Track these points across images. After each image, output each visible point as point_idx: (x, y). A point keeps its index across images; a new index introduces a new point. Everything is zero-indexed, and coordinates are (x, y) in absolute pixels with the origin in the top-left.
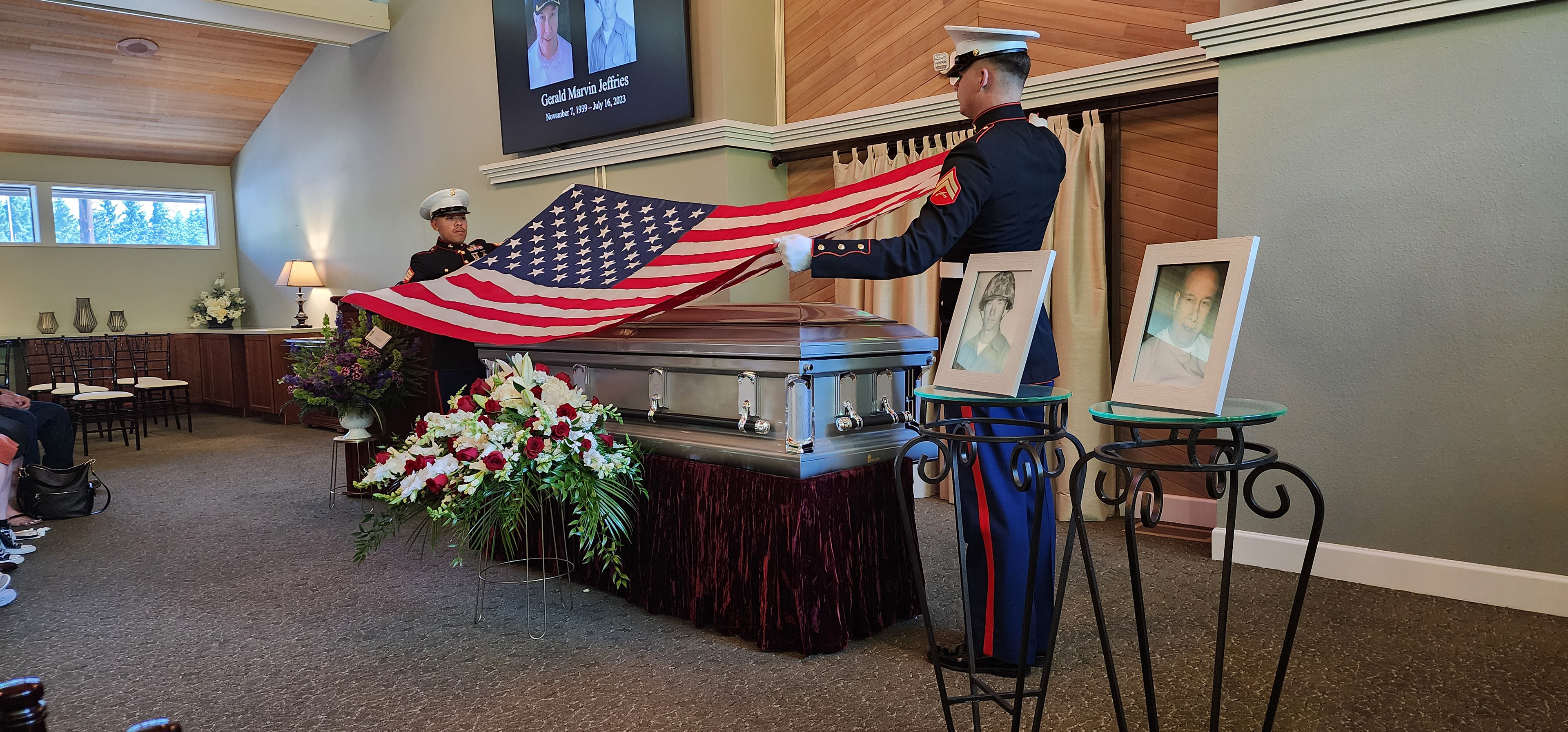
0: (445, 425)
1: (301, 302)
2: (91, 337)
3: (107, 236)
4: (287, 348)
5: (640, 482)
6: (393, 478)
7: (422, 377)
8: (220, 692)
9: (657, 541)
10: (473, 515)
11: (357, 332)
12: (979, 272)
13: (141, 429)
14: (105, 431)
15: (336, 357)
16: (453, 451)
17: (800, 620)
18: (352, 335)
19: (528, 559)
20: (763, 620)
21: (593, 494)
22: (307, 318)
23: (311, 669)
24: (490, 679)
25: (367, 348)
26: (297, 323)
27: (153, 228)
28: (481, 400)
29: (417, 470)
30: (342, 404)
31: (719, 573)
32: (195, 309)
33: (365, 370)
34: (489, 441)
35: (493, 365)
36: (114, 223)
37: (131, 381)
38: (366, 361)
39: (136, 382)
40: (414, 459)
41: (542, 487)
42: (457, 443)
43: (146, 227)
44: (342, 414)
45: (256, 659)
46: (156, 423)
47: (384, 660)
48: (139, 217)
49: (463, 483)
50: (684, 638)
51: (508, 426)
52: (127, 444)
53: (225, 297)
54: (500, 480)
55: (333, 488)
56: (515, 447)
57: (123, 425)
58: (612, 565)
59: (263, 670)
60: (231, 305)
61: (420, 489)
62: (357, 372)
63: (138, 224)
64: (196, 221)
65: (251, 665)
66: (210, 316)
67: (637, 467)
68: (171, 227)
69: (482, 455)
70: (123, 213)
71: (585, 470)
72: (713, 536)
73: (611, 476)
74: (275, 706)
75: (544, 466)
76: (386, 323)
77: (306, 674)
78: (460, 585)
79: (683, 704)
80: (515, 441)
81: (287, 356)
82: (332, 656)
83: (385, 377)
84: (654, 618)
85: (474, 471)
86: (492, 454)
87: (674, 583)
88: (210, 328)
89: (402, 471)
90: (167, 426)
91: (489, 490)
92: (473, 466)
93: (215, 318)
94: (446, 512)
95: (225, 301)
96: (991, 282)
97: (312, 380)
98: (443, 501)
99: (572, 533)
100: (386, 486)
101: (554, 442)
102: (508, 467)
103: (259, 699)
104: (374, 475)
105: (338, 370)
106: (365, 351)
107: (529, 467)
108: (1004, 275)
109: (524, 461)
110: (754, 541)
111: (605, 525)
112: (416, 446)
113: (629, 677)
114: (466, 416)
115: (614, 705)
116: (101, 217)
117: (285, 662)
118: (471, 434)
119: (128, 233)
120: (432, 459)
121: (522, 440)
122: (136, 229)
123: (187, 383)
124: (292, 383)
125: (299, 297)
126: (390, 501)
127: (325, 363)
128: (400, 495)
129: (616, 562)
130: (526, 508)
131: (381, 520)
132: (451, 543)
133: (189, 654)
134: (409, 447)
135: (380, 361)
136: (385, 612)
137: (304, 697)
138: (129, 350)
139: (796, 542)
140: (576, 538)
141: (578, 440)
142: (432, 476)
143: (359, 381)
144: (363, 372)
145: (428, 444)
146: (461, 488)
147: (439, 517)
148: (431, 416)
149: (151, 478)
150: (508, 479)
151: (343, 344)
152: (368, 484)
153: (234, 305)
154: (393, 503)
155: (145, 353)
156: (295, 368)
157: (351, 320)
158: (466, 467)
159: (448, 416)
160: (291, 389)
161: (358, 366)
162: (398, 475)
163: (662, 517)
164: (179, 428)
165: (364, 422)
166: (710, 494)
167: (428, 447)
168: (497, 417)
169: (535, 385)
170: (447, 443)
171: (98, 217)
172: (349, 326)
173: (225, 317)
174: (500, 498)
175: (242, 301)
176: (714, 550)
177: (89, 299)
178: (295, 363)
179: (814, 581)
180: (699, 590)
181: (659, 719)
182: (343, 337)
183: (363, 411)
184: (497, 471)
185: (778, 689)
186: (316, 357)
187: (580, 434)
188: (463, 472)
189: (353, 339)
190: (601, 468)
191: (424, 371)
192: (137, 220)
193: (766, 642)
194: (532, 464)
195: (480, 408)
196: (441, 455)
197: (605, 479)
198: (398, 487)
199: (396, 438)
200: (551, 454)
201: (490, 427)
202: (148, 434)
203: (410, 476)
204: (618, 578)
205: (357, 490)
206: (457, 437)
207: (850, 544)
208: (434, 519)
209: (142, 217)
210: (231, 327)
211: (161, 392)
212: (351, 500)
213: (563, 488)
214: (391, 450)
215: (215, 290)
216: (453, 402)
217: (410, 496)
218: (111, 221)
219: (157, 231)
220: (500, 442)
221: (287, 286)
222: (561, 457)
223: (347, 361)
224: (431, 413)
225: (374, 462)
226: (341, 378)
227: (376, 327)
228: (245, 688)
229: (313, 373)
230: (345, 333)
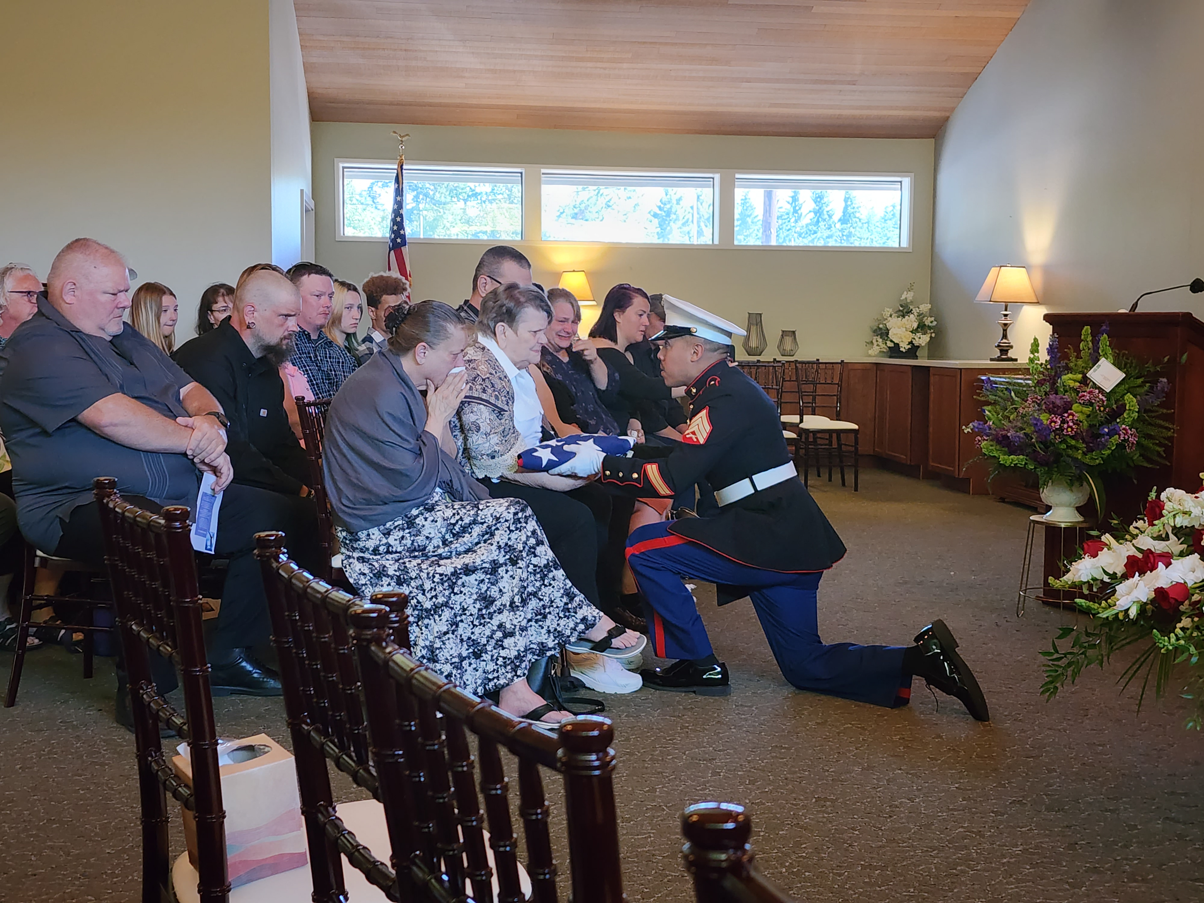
0: (1192, 510)
1: (1005, 325)
2: (759, 362)
3: (791, 237)
4: (979, 386)
6: (1106, 579)
8: (857, 832)
11: (1076, 365)
15: (1042, 400)
18: (1068, 369)
22: (1011, 347)
23: (973, 832)
25: (1088, 390)
26: (997, 353)
27: (842, 230)
29: (1142, 573)
30: (1046, 468)
32: (875, 331)
33: (1081, 422)
36: (800, 224)
37: (796, 419)
38: (1084, 409)
39: (802, 421)
40: (1140, 556)
43: (833, 229)
44: (1045, 484)
45: (903, 800)
48: (826, 216)
53: (912, 316)
55: (1023, 588)
59: (911, 817)
60: (918, 327)
61: (1145, 601)
62: (1071, 424)
63: (825, 225)
64: (890, 220)
65: (897, 807)
66: (891, 341)
68: (861, 228)
70: (810, 212)
74: (921, 870)
76: (1118, 354)
81: (978, 394)
82: (1001, 822)
83: (1110, 435)
88: (891, 357)
89: (1120, 570)
90: (830, 479)
93: (898, 345)
94: (1182, 642)
95: (912, 321)
97: (1008, 431)
98: (1179, 625)
100: (1095, 590)
104: (1080, 571)
105: (1045, 418)
106: (1085, 394)
112: (1144, 537)
116: (786, 217)
117: (940, 814)
119: (814, 235)
120: (1167, 559)
122: (823, 231)
123: (856, 427)
124: (981, 432)
125: (1003, 318)
126: (1099, 613)
127: (1029, 408)
128: (1115, 605)
131: (1084, 639)
132: (1187, 692)
134: (1135, 537)
135: (1105, 410)
137: (959, 868)
138: (797, 380)
142: (1164, 583)
143: (1072, 437)
144: (1078, 425)
145: (1164, 536)
147: (1171, 648)
148: (1172, 494)
151: (1054, 383)
152: (1069, 583)
153: (922, 328)
154: (1104, 615)
155: (814, 384)
156: (987, 412)
157: (1069, 349)
159: (1197, 495)
160: (979, 441)
161: (1073, 415)
162: (1113, 576)
164: (844, 484)
165: (1075, 498)
167: (1163, 540)
170: (1193, 538)
171: (783, 217)
172: (1066, 357)
173: (909, 343)
175: (932, 322)
177: (761, 315)
178: (988, 405)
182: (1056, 372)
183: (1075, 481)
186: (1016, 399)
189: (1070, 375)
192: (824, 220)
196: (1182, 554)
198: (1114, 595)
199: (1116, 522)
203: (1131, 579)
205: (1054, 589)
208: (1163, 651)
209: (830, 217)
210: (916, 357)
214: (1107, 538)
215: (902, 306)
217: (1128, 609)
218: (796, 221)
219: (845, 234)
221: (990, 301)
223: (1058, 407)
224: (1172, 489)
225: (1082, 553)
226: (1048, 428)
227: (1103, 359)
228: (888, 835)
229: (1010, 422)
230: (1059, 367)
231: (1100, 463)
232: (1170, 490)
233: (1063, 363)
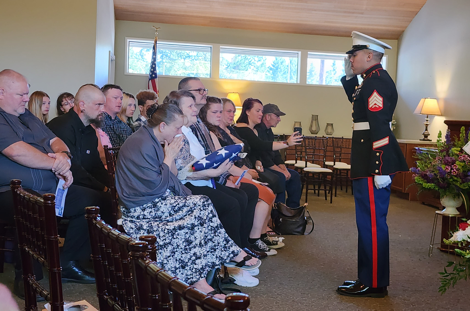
1: (427, 125)
4: (416, 152)
6: (469, 240)
11: (458, 144)
13: (334, 192)
14: (316, 190)
15: (443, 159)
18: (454, 146)
22: (429, 135)
25: (463, 155)
26: (423, 137)
30: (444, 190)
33: (459, 169)
37: (331, 163)
38: (461, 164)
39: (334, 164)
44: (443, 197)
46: (342, 190)
52: (326, 199)
55: (432, 244)
57: (325, 188)
62: (455, 170)
81: (414, 155)
90: (347, 192)
97: (427, 172)
100: (464, 245)
104: (457, 236)
105: (443, 167)
106: (462, 157)
124: (415, 173)
125: (426, 122)
126: (465, 256)
127: (436, 162)
131: (458, 267)
143: (455, 176)
144: (458, 171)
151: (448, 152)
152: (453, 242)
154: (468, 257)
155: (340, 148)
156: (418, 164)
157: (455, 136)
160: (414, 176)
161: (456, 166)
165: (456, 204)
172: (453, 140)
175: (394, 122)
178: (418, 160)
182: (449, 147)
183: (456, 196)
186: (431, 158)
189: (455, 148)
202: (337, 195)
205: (447, 245)
218: (334, 74)
221: (420, 114)
223: (450, 162)
225: (458, 228)
226: (445, 171)
229: (428, 168)
230: (450, 144)
231: (467, 188)
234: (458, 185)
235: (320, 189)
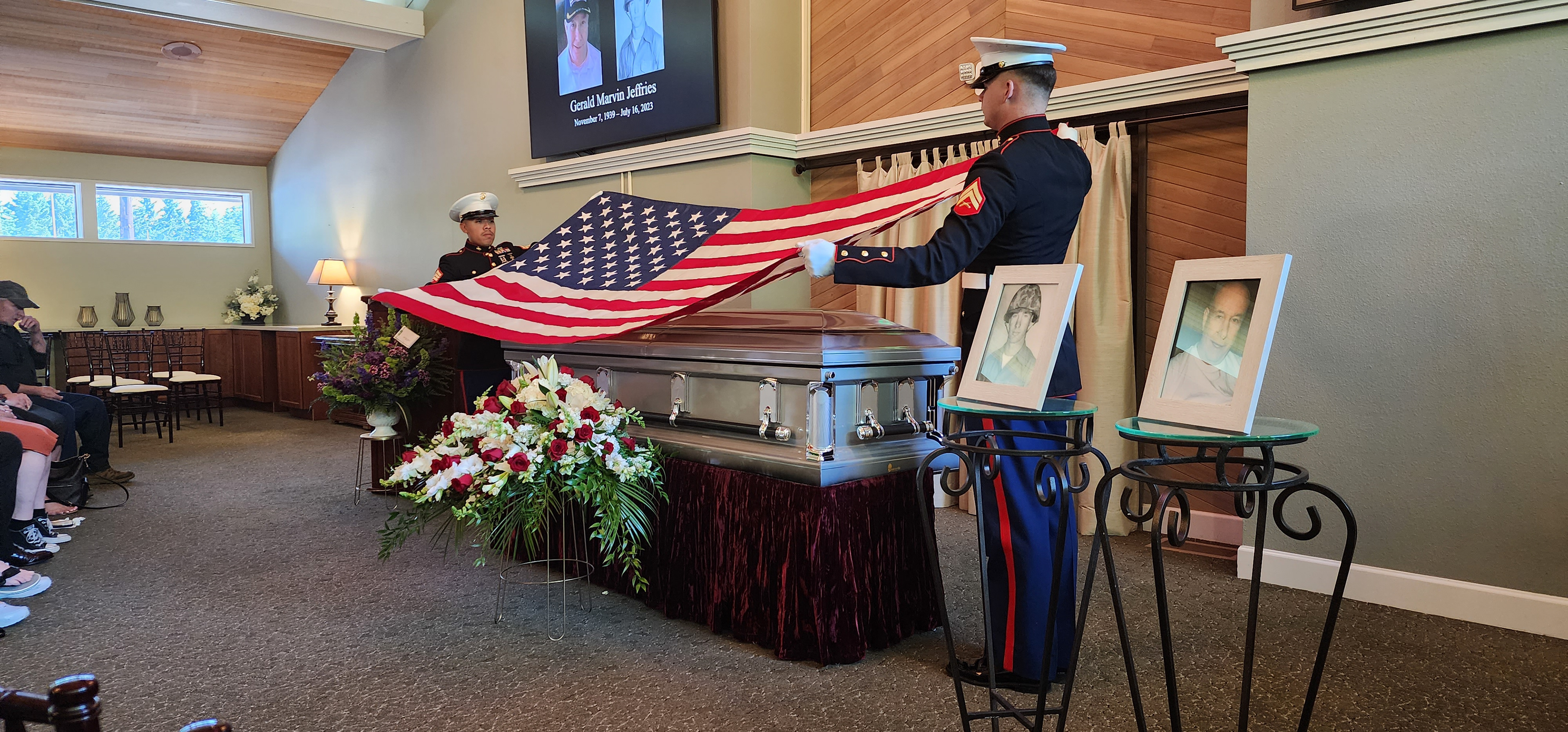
0: (472, 426)
1: (331, 300)
2: (129, 332)
3: (145, 232)
4: (318, 345)
5: (661, 485)
6: (419, 477)
7: (448, 377)
8: (246, 685)
9: (676, 546)
10: (497, 516)
11: (386, 331)
12: (1005, 285)
13: (174, 422)
14: (140, 423)
15: (365, 355)
16: (478, 451)
17: (818, 629)
18: (381, 334)
19: (549, 560)
20: (781, 628)
21: (615, 497)
22: (337, 315)
23: (335, 664)
24: (510, 679)
25: (395, 347)
26: (326, 320)
27: (190, 225)
28: (506, 401)
29: (443, 469)
30: (370, 402)
31: (737, 580)
32: (229, 306)
33: (392, 369)
34: (514, 442)
35: (518, 366)
36: (153, 219)
37: (166, 374)
38: (394, 360)
39: (171, 376)
40: (440, 459)
41: (565, 489)
42: (482, 443)
43: (183, 224)
44: (370, 412)
46: (189, 417)
47: (406, 657)
48: (176, 214)
49: (487, 483)
50: (701, 643)
51: (533, 428)
52: (160, 437)
53: (258, 294)
54: (524, 482)
55: (358, 485)
56: (539, 449)
57: (157, 417)
58: (632, 568)
59: (288, 664)
60: (264, 302)
61: (445, 488)
62: (385, 371)
63: (175, 221)
64: (231, 218)
65: (276, 659)
66: (243, 312)
67: (658, 471)
68: (207, 223)
69: (507, 456)
70: (161, 210)
71: (607, 472)
72: (732, 542)
73: (633, 480)
74: (299, 700)
75: (567, 468)
76: (414, 323)
77: (329, 669)
78: (482, 584)
79: (700, 710)
80: (540, 443)
82: (355, 652)
83: (412, 376)
84: (672, 623)
85: (499, 472)
86: (516, 456)
87: (692, 587)
88: (243, 324)
89: (428, 470)
90: (199, 419)
91: (513, 491)
92: (498, 466)
93: (249, 315)
94: (470, 511)
95: (259, 298)
96: (1016, 294)
97: (341, 378)
98: (467, 501)
99: (593, 536)
100: (412, 484)
101: (577, 444)
102: (532, 468)
103: (284, 693)
104: (401, 473)
105: (367, 368)
106: (394, 350)
107: (552, 469)
108: (1030, 288)
109: (547, 463)
110: (773, 549)
111: (626, 529)
112: (442, 447)
113: (647, 682)
114: (492, 417)
115: (631, 709)
116: (140, 213)
117: (310, 657)
118: (497, 435)
119: (166, 229)
120: (457, 459)
121: (546, 442)
122: (173, 224)
123: (219, 378)
124: (321, 380)
125: (329, 295)
126: (416, 500)
127: (355, 361)
128: (426, 493)
129: (636, 566)
130: (548, 509)
131: (406, 518)
132: (475, 543)
133: (217, 647)
134: (435, 446)
135: (407, 360)
136: (407, 609)
137: (327, 692)
138: (164, 344)
139: (815, 550)
140: (597, 541)
141: (601, 443)
142: (457, 476)
143: (387, 380)
144: (390, 371)
145: (454, 444)
146: (486, 489)
147: (463, 516)
148: (458, 416)
149: (182, 471)
150: (532, 481)
151: (372, 343)
152: (395, 482)
153: (267, 302)
154: (419, 501)
155: (180, 347)
156: (325, 366)
157: (380, 320)
158: (491, 468)
159: (474, 416)
160: (321, 386)
161: (387, 365)
162: (424, 474)
163: (681, 521)
164: (211, 422)
165: (391, 420)
166: (730, 499)
167: (454, 446)
168: (522, 418)
169: (560, 387)
170: (473, 444)
171: (137, 214)
172: (379, 326)
173: (258, 314)
174: (523, 499)
175: (274, 298)
176: (732, 555)
177: (127, 294)
178: (325, 360)
179: (832, 590)
180: (717, 594)
181: (677, 725)
182: (372, 336)
183: (390, 409)
184: (521, 473)
185: (795, 698)
186: (345, 355)
187: (603, 437)
188: (487, 473)
189: (382, 338)
190: (623, 472)
191: (450, 370)
192: (175, 217)
193: (783, 649)
194: (556, 466)
195: (506, 409)
196: (467, 455)
197: (627, 482)
198: (424, 486)
199: (422, 437)
200: (574, 456)
201: (515, 429)
202: (181, 427)
203: (435, 475)
204: (637, 582)
205: (383, 487)
206: (483, 438)
207: (870, 553)
208: (459, 519)
209: (180, 214)
210: (263, 324)
211: (194, 386)
212: (375, 497)
213: (585, 491)
214: (417, 449)
215: (250, 287)
216: (479, 403)
217: (435, 495)
218: (149, 217)
219: (194, 228)
220: (524, 444)
221: (318, 284)
222: (584, 460)
223: (375, 359)
224: (457, 413)
225: (401, 460)
226: (370, 376)
227: (404, 326)
228: (270, 681)
229: (342, 371)
230: (374, 333)
231: (406, 396)
232: (456, 414)
233: (377, 330)
234: (393, 393)
235: (146, 420)
